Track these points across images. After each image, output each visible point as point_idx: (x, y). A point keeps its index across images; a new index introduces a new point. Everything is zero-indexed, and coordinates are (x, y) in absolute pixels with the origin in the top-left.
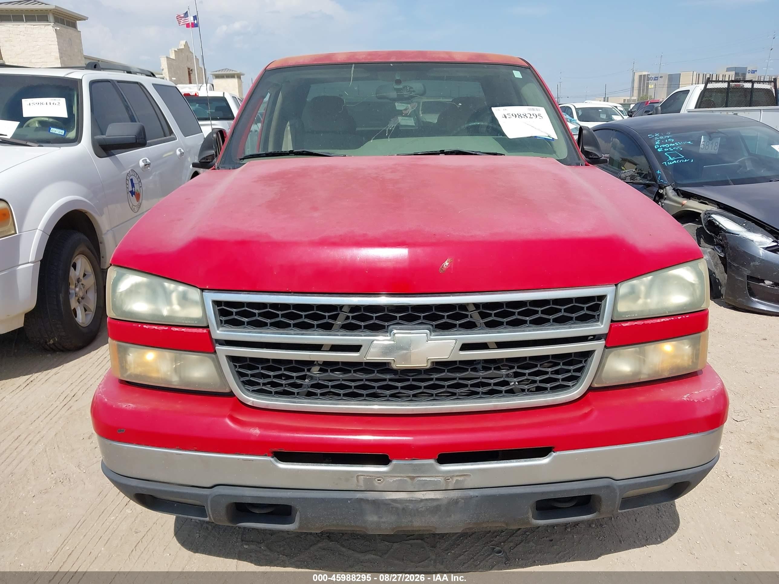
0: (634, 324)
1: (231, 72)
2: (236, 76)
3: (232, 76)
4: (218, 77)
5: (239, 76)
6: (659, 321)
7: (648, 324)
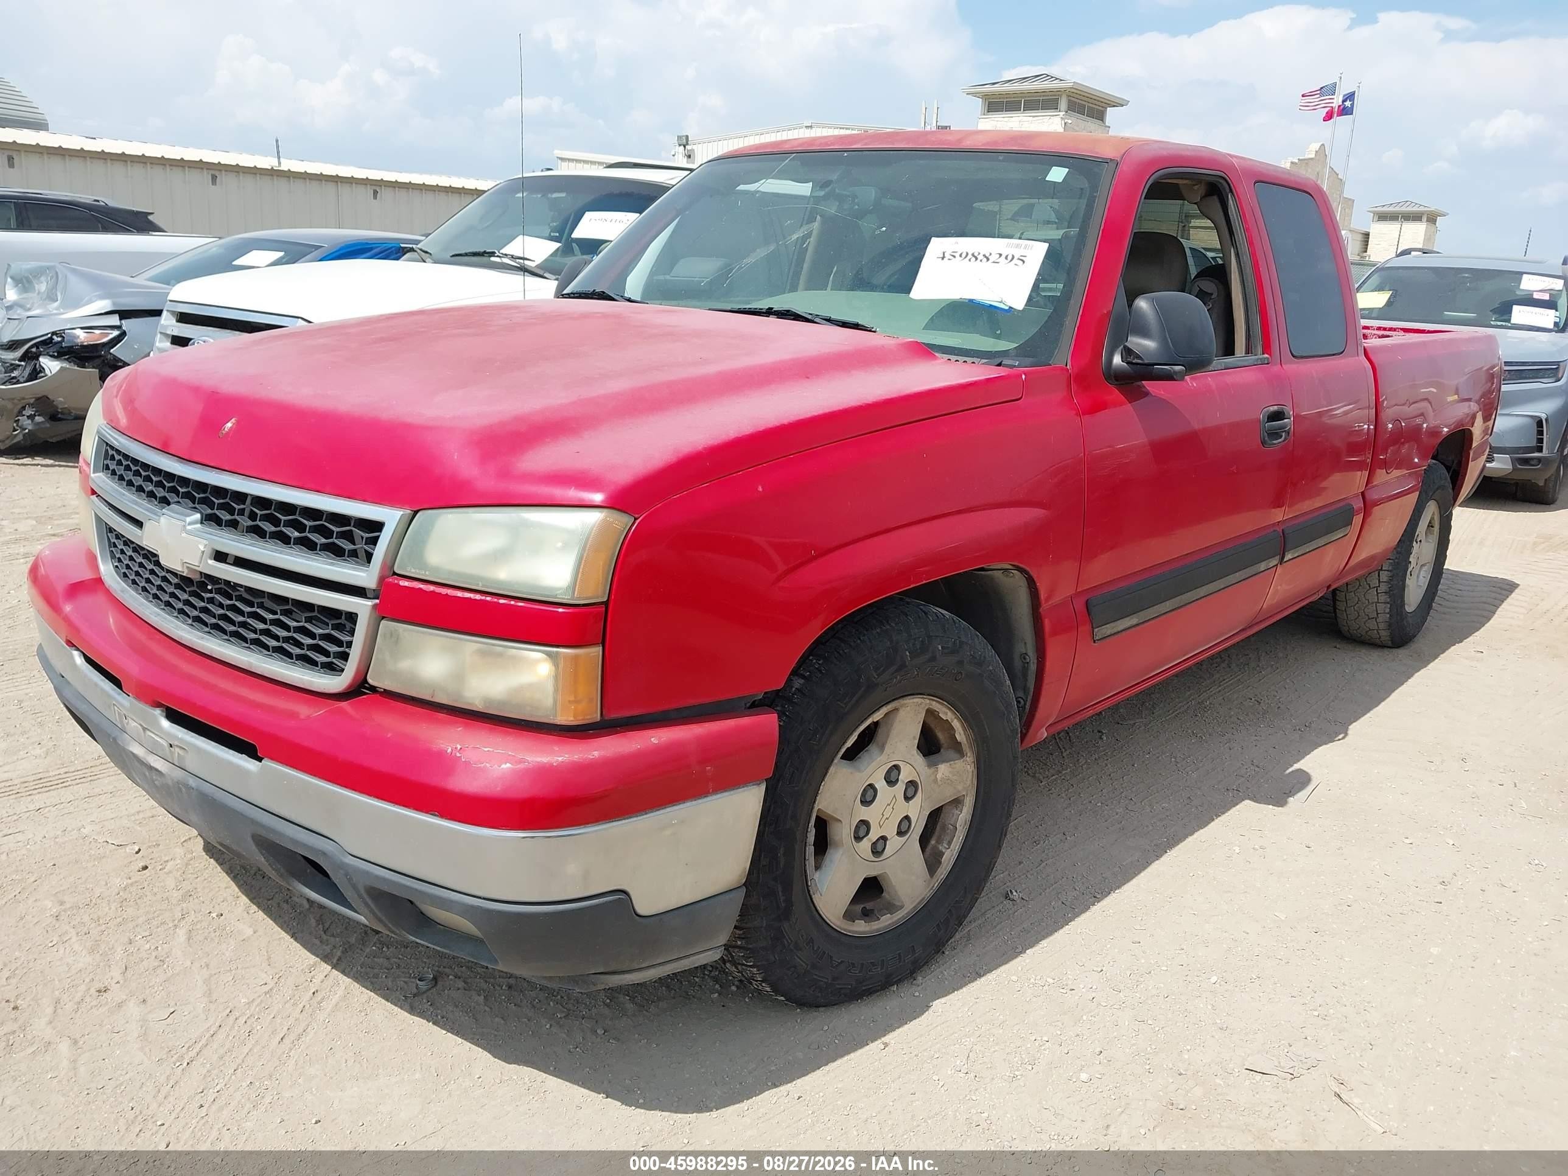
0: (418, 587)
1: (1415, 209)
2: (1424, 218)
3: (1416, 217)
4: (1383, 217)
5: (1432, 219)
6: (459, 594)
7: (440, 593)
